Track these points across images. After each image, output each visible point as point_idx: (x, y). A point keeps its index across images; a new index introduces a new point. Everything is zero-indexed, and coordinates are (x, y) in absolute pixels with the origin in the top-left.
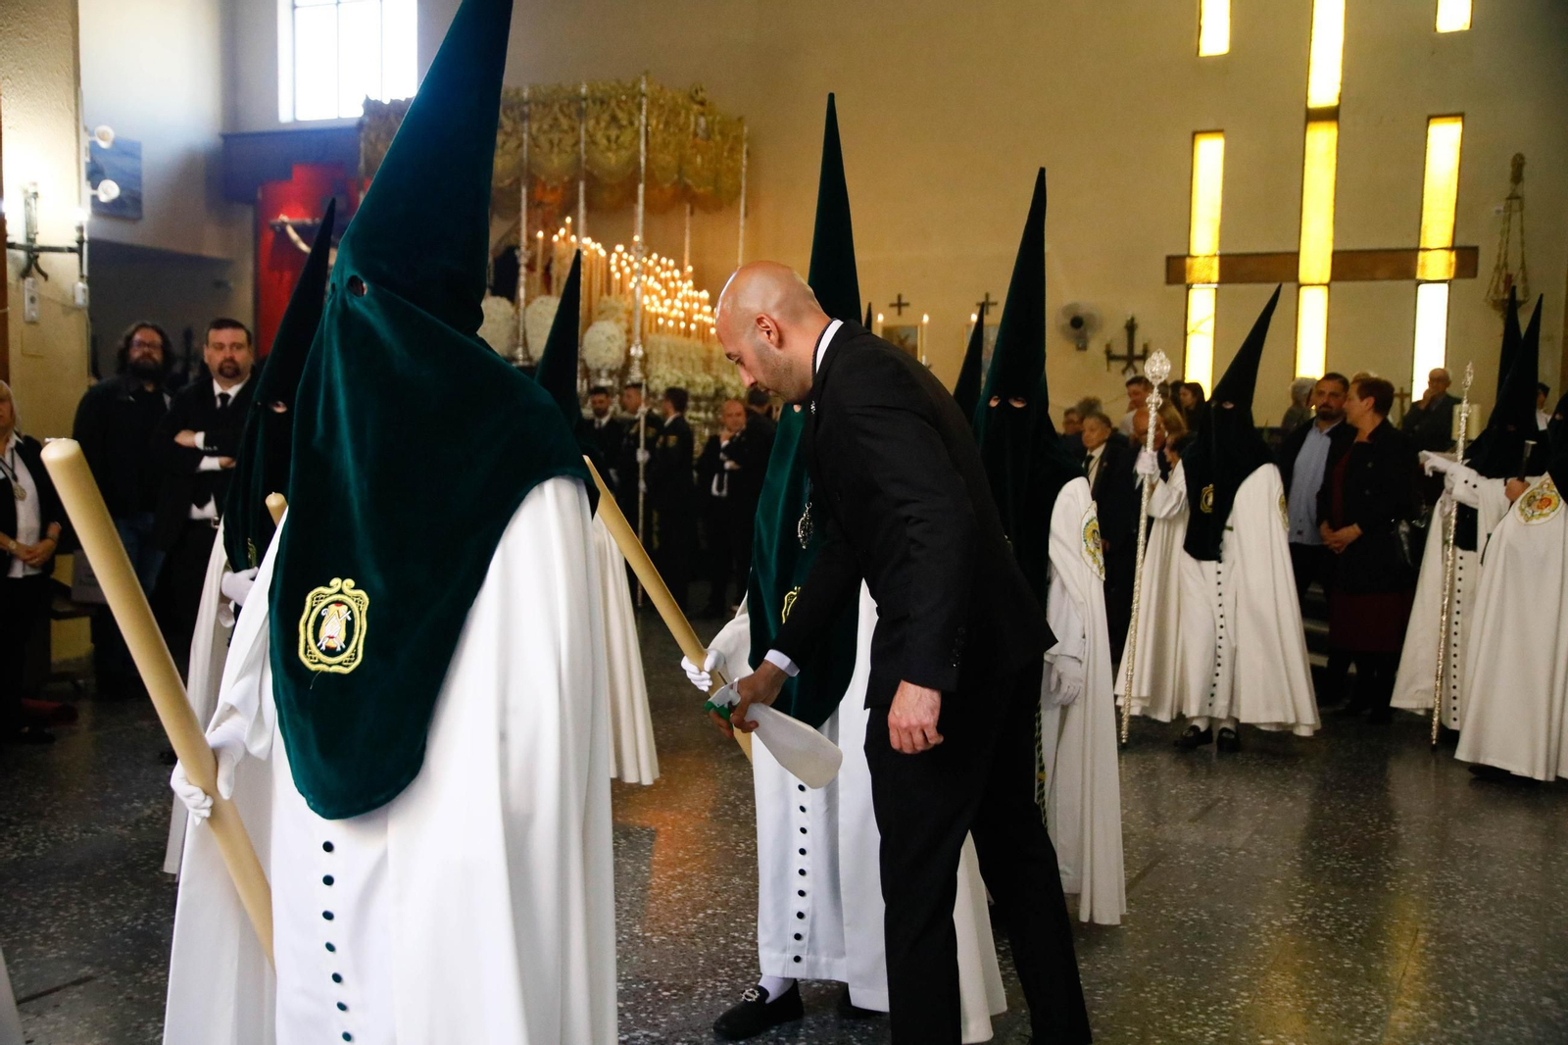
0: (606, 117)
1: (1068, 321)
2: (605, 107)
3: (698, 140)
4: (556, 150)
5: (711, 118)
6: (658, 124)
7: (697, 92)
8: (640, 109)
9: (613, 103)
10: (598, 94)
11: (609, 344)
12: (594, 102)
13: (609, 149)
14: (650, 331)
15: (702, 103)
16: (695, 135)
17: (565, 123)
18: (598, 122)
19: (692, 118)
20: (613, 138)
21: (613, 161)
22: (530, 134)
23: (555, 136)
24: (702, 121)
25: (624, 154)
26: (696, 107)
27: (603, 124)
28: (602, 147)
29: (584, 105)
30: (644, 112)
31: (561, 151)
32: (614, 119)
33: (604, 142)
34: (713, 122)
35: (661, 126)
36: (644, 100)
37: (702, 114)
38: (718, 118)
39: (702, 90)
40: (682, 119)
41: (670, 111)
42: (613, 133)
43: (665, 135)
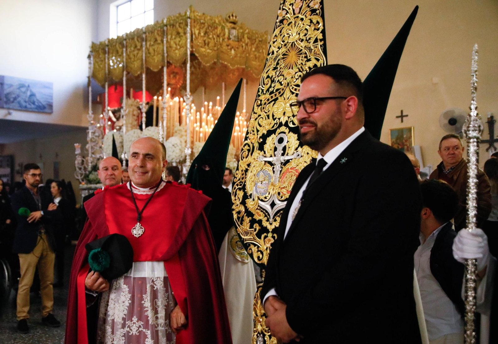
0: (174, 33)
1: (446, 121)
2: (174, 27)
3: (231, 41)
4: (156, 54)
5: (241, 31)
6: (199, 33)
7: (229, 17)
8: (187, 25)
9: (177, 25)
10: (172, 22)
11: (174, 148)
12: (170, 26)
13: (176, 49)
14: (196, 141)
15: (234, 23)
16: (229, 39)
17: (159, 39)
18: (172, 37)
19: (227, 31)
20: (177, 42)
21: (178, 55)
22: (146, 48)
23: (156, 47)
24: (234, 32)
25: (183, 50)
26: (229, 25)
27: (173, 37)
28: (174, 49)
29: (165, 28)
30: (189, 27)
31: (158, 54)
32: (178, 33)
33: (174, 46)
34: (243, 33)
35: (202, 34)
36: (189, 21)
37: (234, 28)
38: (247, 31)
39: (233, 16)
40: (219, 30)
41: (209, 26)
42: (178, 39)
43: (205, 38)
